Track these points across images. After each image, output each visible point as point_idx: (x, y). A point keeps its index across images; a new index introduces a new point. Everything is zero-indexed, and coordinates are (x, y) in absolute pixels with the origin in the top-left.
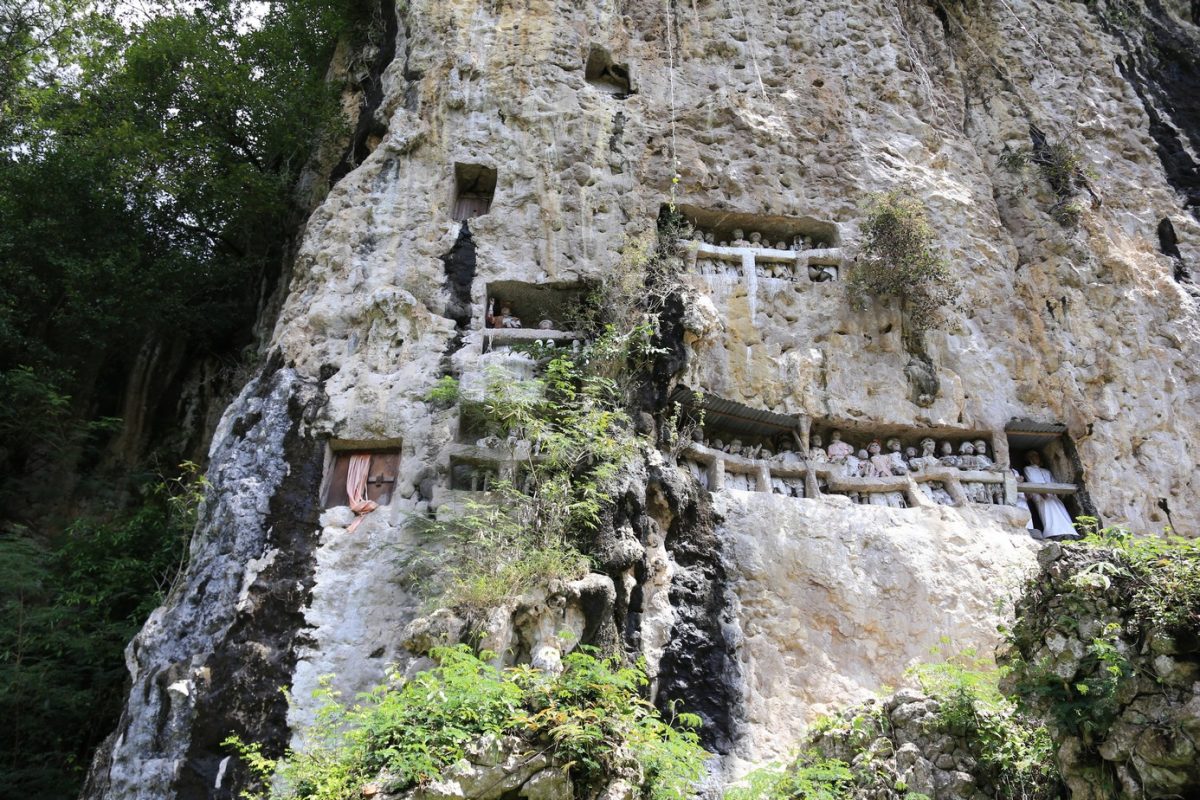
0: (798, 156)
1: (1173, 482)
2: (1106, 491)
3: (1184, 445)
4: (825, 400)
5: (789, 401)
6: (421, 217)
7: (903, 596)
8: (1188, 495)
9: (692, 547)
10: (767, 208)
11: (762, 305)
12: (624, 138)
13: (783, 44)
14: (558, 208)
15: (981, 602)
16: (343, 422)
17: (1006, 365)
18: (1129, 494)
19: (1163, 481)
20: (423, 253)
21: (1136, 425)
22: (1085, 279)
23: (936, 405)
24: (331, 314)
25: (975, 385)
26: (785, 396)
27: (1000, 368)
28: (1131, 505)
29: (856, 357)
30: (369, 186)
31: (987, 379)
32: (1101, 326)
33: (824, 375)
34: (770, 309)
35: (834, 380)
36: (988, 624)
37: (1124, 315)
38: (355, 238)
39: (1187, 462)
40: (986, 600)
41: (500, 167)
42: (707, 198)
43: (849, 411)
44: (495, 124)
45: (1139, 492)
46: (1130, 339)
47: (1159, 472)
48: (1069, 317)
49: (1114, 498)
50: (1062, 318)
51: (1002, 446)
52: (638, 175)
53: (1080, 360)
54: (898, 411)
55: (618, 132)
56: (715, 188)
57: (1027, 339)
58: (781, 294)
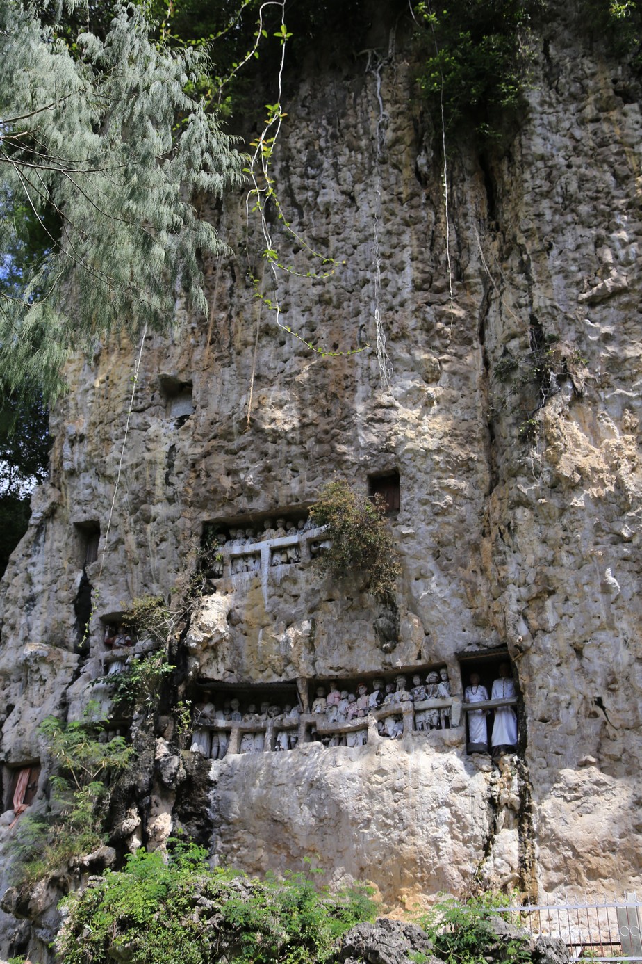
0: (301, 443)
1: (609, 679)
2: (543, 699)
3: (622, 642)
4: (313, 663)
5: (289, 668)
6: (58, 573)
7: (332, 823)
8: (626, 689)
9: (190, 809)
10: (277, 502)
11: (272, 590)
12: (175, 471)
13: (316, 304)
14: (134, 547)
15: (389, 821)
16: (9, 752)
17: (462, 598)
18: (564, 697)
19: (599, 681)
20: (61, 602)
21: (574, 632)
22: (533, 497)
23: (397, 650)
24: (11, 665)
25: (433, 623)
26: (286, 666)
27: (456, 602)
28: (567, 708)
29: (340, 619)
30: (30, 552)
31: (441, 616)
32: (544, 542)
33: (312, 642)
34: (279, 591)
35: (322, 644)
36: (390, 839)
37: (572, 522)
38: (21, 601)
39: (625, 656)
40: (393, 819)
41: (102, 518)
42: (233, 506)
43: (331, 668)
44: (94, 482)
45: (575, 694)
46: (572, 547)
47: (595, 672)
48: (518, 539)
49: (549, 704)
50: (511, 542)
51: (455, 672)
52: (185, 502)
53: (522, 581)
54: (368, 660)
55: (171, 466)
56: (240, 495)
57: (478, 571)
58: (286, 578)
